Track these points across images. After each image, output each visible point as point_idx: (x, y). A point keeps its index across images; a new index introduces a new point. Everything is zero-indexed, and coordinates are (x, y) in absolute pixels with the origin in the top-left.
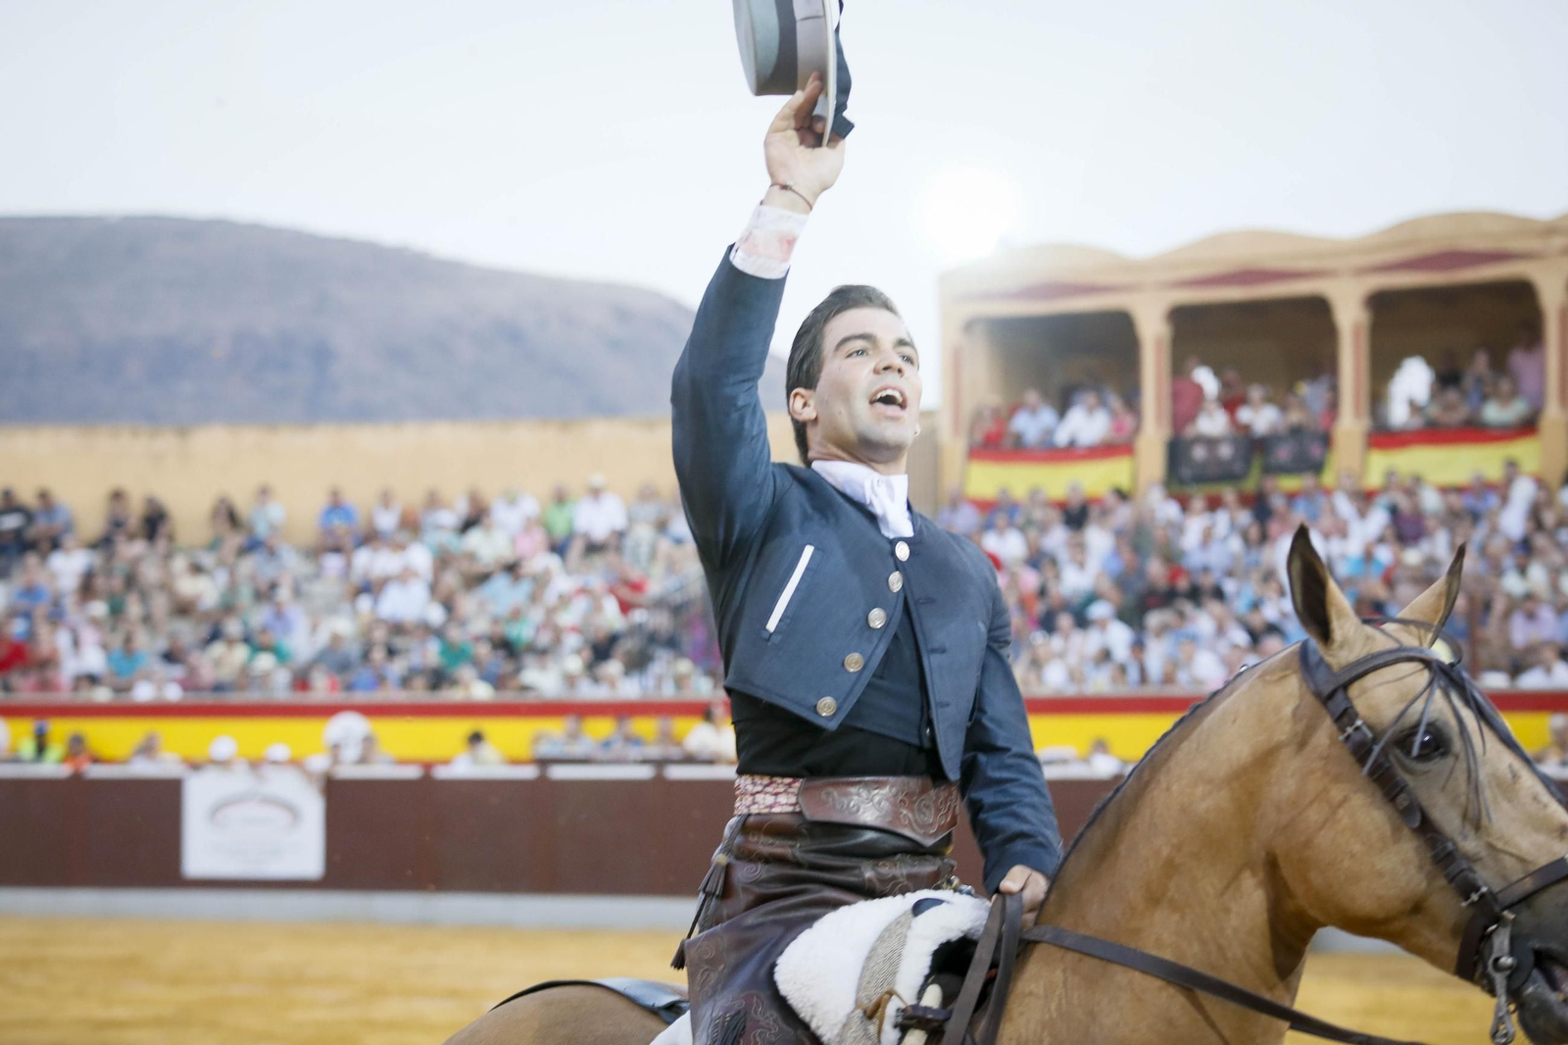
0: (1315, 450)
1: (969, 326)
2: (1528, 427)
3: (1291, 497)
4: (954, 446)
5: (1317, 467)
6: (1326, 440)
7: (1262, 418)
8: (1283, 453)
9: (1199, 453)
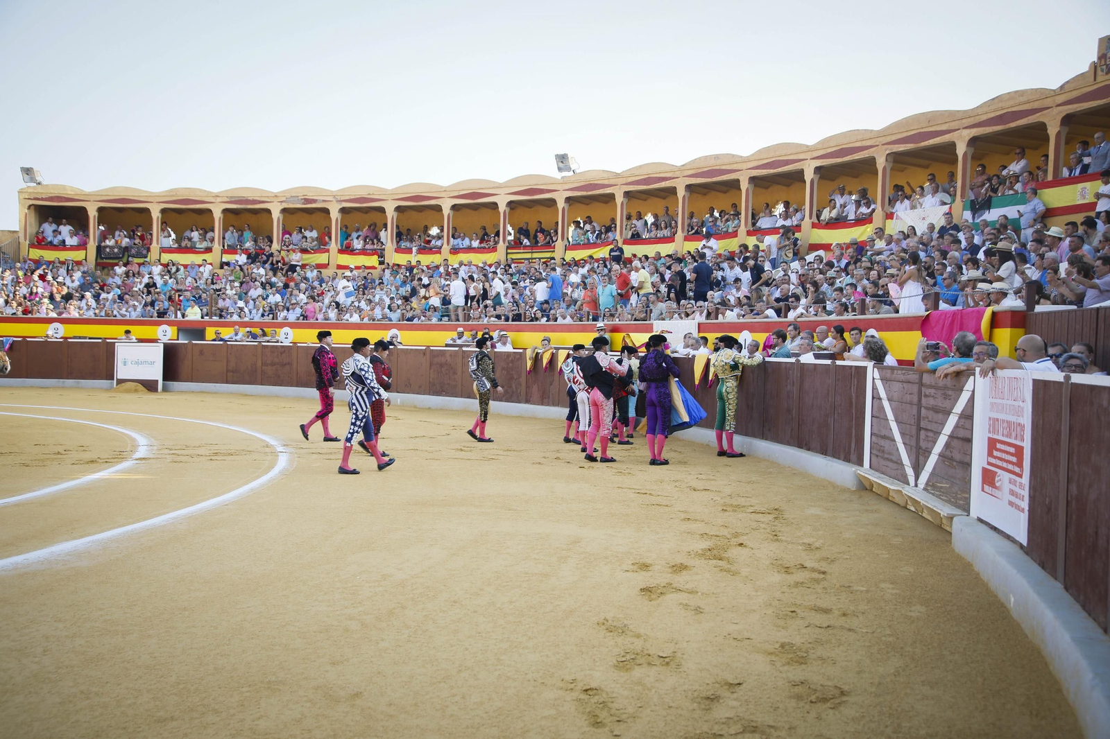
0: (145, 252)
1: (29, 207)
2: (209, 250)
3: (140, 265)
4: (25, 244)
5: (146, 257)
6: (149, 250)
7: (125, 242)
8: (133, 251)
9: (108, 250)
